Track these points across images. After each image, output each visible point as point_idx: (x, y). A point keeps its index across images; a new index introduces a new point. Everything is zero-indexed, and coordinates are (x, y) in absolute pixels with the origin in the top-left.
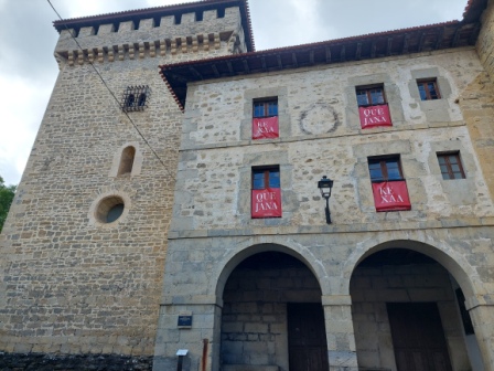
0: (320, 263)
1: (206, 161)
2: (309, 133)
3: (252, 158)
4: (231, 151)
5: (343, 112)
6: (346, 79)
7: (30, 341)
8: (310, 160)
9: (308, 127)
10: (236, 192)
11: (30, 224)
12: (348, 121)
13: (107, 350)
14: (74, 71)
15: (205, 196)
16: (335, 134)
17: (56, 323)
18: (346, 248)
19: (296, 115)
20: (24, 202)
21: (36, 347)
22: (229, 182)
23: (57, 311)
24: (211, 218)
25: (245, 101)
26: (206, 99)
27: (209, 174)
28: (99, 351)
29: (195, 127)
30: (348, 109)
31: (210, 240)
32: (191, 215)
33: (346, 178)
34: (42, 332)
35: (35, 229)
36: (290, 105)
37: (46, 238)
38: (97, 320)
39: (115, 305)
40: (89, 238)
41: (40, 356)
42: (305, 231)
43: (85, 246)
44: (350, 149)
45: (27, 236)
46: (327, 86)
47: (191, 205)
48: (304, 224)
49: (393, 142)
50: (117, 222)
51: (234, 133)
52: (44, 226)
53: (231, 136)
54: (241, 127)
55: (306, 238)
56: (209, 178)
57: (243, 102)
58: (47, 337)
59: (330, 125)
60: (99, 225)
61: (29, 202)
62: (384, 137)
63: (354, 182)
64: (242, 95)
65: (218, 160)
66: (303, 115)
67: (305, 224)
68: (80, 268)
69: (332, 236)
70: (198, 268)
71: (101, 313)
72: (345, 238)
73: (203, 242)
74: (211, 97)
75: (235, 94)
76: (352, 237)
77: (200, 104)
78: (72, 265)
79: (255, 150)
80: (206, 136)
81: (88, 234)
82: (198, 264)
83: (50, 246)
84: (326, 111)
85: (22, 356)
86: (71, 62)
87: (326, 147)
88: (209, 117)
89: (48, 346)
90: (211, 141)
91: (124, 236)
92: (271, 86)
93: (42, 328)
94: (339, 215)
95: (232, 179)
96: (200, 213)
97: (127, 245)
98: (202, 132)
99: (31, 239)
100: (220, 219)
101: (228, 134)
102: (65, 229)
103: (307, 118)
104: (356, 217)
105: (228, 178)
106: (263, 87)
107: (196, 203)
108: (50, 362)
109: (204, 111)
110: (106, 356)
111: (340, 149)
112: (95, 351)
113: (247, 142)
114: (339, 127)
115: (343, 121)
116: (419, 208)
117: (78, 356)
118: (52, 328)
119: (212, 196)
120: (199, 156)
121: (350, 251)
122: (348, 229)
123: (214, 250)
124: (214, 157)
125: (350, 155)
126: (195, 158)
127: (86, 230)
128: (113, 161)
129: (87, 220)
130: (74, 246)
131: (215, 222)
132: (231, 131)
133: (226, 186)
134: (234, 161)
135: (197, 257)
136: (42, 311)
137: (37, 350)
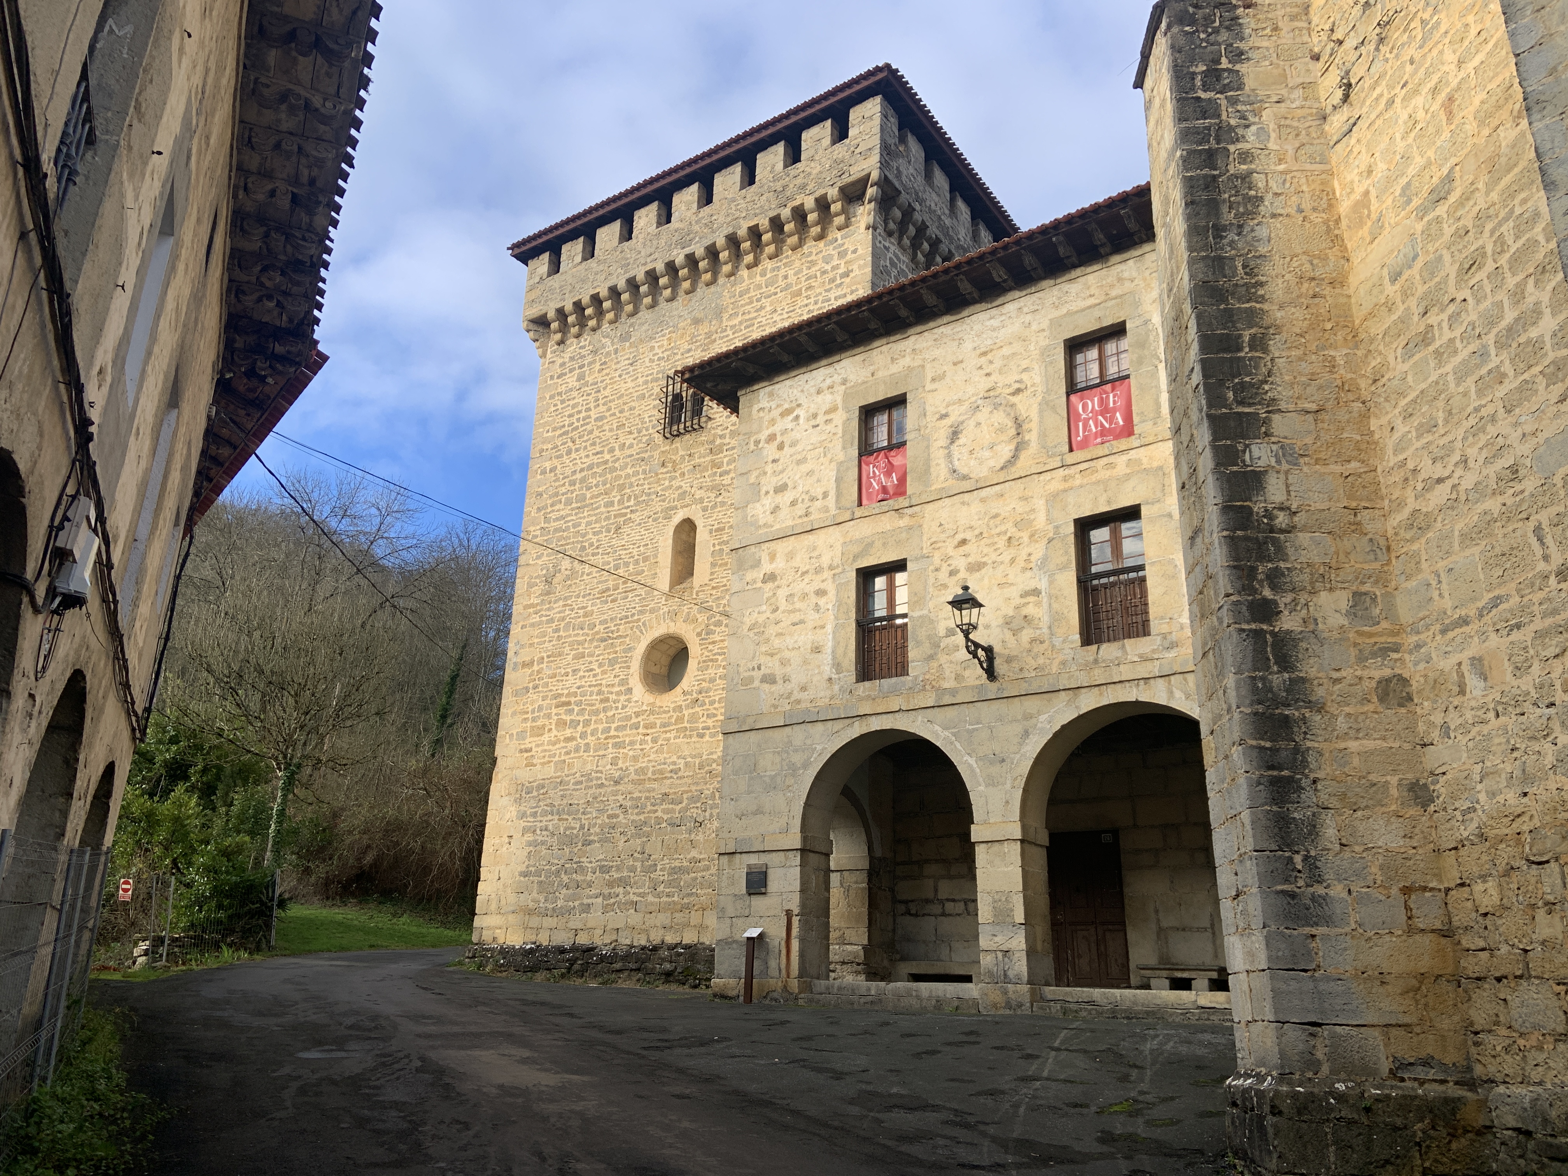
0: (972, 761)
1: (779, 565)
2: (965, 477)
3: (856, 549)
4: (820, 539)
5: (1034, 414)
6: (1045, 324)
7: (572, 925)
8: (964, 542)
9: (963, 462)
10: (829, 628)
11: (540, 708)
12: (1043, 435)
13: (689, 938)
14: (567, 356)
15: (777, 642)
16: (1015, 472)
17: (606, 891)
18: (1018, 728)
19: (941, 437)
20: (525, 665)
21: (581, 933)
22: (817, 608)
23: (605, 870)
24: (789, 686)
25: (845, 416)
26: (773, 422)
27: (782, 593)
28: (677, 940)
29: (755, 492)
30: (1046, 405)
31: (788, 730)
32: (757, 683)
33: (1029, 574)
34: (587, 908)
35: (549, 716)
36: (930, 409)
37: (568, 732)
38: (670, 884)
39: (694, 853)
40: (636, 726)
41: (589, 950)
42: (947, 700)
43: (632, 743)
44: (1040, 504)
45: (539, 731)
46: (1006, 351)
47: (755, 664)
48: (946, 685)
49: (1128, 477)
50: (678, 690)
51: (825, 495)
52: (562, 710)
53: (818, 504)
54: (839, 480)
55: (950, 712)
56: (783, 605)
57: (839, 417)
58: (595, 918)
59: (1006, 451)
60: (649, 698)
61: (531, 664)
62: (1111, 466)
63: (1043, 585)
64: (839, 400)
65: (797, 562)
66: (955, 435)
67: (948, 684)
68: (630, 787)
69: (996, 705)
70: (772, 787)
71: (673, 871)
72: (1017, 707)
73: (777, 734)
74: (782, 415)
75: (827, 399)
76: (1031, 704)
77: (763, 436)
78: (617, 783)
79: (863, 529)
80: (775, 510)
81: (634, 720)
82: (773, 778)
83: (577, 750)
84: (1000, 418)
85: (562, 951)
86: (558, 336)
87: (996, 507)
88: (779, 467)
89: (599, 932)
90: (786, 520)
91: (694, 718)
92: (895, 369)
93: (585, 901)
94: (1009, 660)
95: (822, 602)
96: (769, 679)
97: (702, 736)
98: (767, 502)
99: (546, 737)
100: (803, 689)
101: (813, 499)
102: (596, 713)
103: (962, 440)
104: (1041, 661)
105: (814, 599)
106: (880, 374)
107: (763, 660)
108: (603, 959)
109: (770, 451)
110: (687, 947)
111: (1021, 507)
112: (670, 939)
113: (847, 516)
114: (1023, 455)
115: (1032, 437)
116: (1165, 629)
117: (643, 948)
118: (600, 900)
119: (789, 641)
120: (765, 558)
121: (1026, 734)
122: (1024, 688)
123: (795, 751)
124: (790, 556)
125: (1040, 519)
126: (757, 564)
127: (630, 711)
128: (660, 558)
129: (630, 691)
130: (615, 745)
131: (796, 695)
132: (818, 491)
133: (812, 617)
134: (825, 561)
135: (769, 764)
136: (581, 869)
137: (583, 940)
